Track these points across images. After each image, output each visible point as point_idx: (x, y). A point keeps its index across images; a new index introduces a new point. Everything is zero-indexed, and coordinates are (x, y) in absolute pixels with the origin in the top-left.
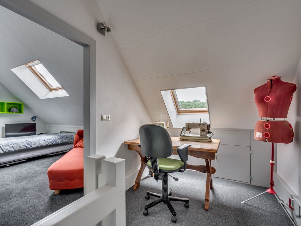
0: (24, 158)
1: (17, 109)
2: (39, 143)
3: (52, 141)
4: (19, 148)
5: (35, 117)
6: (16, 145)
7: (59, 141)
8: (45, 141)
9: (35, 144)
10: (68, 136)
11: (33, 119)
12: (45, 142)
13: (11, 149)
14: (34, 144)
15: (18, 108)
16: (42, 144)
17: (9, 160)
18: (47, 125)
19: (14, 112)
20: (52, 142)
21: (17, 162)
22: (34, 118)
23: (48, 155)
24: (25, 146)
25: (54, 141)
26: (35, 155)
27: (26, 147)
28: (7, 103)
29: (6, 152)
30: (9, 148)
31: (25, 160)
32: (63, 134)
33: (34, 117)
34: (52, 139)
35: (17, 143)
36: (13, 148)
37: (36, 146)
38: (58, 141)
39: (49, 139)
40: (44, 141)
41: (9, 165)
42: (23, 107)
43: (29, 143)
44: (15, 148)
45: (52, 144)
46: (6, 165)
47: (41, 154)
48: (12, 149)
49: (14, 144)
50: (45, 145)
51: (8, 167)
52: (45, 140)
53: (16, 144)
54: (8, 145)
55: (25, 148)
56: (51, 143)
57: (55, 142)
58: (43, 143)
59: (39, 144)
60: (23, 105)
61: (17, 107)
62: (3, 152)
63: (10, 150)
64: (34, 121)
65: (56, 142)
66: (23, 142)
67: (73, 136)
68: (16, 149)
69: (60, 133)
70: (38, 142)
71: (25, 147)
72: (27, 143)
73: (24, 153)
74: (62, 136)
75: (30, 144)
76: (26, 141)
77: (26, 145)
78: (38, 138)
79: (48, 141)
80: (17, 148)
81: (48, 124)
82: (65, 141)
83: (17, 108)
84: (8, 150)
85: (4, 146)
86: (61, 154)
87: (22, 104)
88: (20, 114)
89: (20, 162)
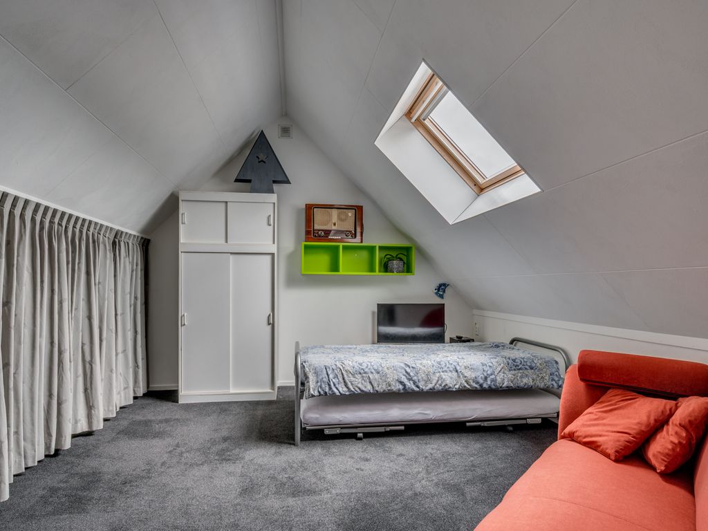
0: (397, 419)
1: (401, 263)
2: (440, 378)
3: (480, 375)
4: (384, 387)
5: (444, 285)
6: (377, 376)
7: (504, 379)
8: (457, 371)
9: (428, 380)
10: (537, 363)
11: (439, 290)
12: (459, 377)
13: (365, 387)
14: (425, 378)
15: (405, 259)
16: (448, 382)
17: (363, 421)
18: (475, 312)
19: (393, 272)
20: (481, 381)
21: (382, 429)
22: (442, 288)
23: (468, 424)
24: (401, 383)
25: (486, 378)
26: (429, 417)
27: (404, 385)
28: (381, 248)
29: (354, 393)
30: (362, 383)
31: (403, 428)
32: (520, 353)
33: (440, 285)
34: (481, 367)
35: (380, 369)
36: (370, 383)
37: (430, 386)
38: (499, 379)
39: (472, 369)
40: (455, 374)
41: (363, 433)
42: (414, 257)
43: (411, 374)
44: (375, 385)
45: (481, 385)
46: (356, 434)
47: (445, 418)
48: (369, 388)
49: (373, 371)
50: (457, 387)
51: (360, 439)
52: (458, 368)
53: (378, 373)
54: (360, 373)
55: (399, 390)
56: (477, 383)
57: (489, 383)
58: (451, 381)
59: (440, 382)
60: (413, 249)
61: (400, 256)
62: (347, 393)
63: (364, 389)
64: (441, 297)
65: (492, 380)
66: (395, 368)
67: (557, 363)
68: (377, 389)
69: (512, 342)
70: (438, 375)
71: (401, 387)
72: (406, 372)
73: (398, 405)
74: (514, 361)
75: (415, 378)
76: (404, 366)
77: (402, 380)
78: (438, 359)
79: (469, 374)
80: (381, 388)
81: (479, 308)
82: (525, 380)
83: (401, 259)
84: (359, 388)
85: (350, 375)
86: (511, 429)
87: (411, 247)
88: (409, 276)
89: (388, 429)
